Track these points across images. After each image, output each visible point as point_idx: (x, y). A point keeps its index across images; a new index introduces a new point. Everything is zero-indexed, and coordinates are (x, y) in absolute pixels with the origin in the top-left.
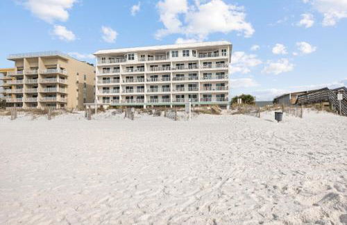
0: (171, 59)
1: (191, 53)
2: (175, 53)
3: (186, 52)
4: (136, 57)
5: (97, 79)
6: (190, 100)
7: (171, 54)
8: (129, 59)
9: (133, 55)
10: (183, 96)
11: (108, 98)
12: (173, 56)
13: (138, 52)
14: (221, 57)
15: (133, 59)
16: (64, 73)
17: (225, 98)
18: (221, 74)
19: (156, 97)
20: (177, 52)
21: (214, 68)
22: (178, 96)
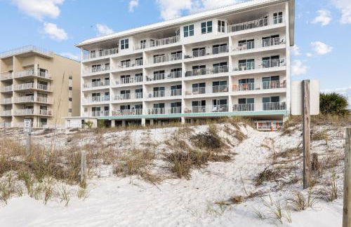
0: (183, 40)
1: (215, 26)
2: (189, 29)
3: (206, 26)
4: (131, 43)
5: (82, 81)
6: (215, 109)
7: (182, 33)
8: (122, 48)
9: (127, 41)
10: (204, 103)
11: (99, 109)
12: (186, 35)
13: (135, 36)
14: (271, 26)
15: (127, 47)
16: (47, 76)
17: (281, 103)
18: (274, 58)
19: (162, 105)
20: (192, 27)
21: (259, 47)
22: (195, 103)
